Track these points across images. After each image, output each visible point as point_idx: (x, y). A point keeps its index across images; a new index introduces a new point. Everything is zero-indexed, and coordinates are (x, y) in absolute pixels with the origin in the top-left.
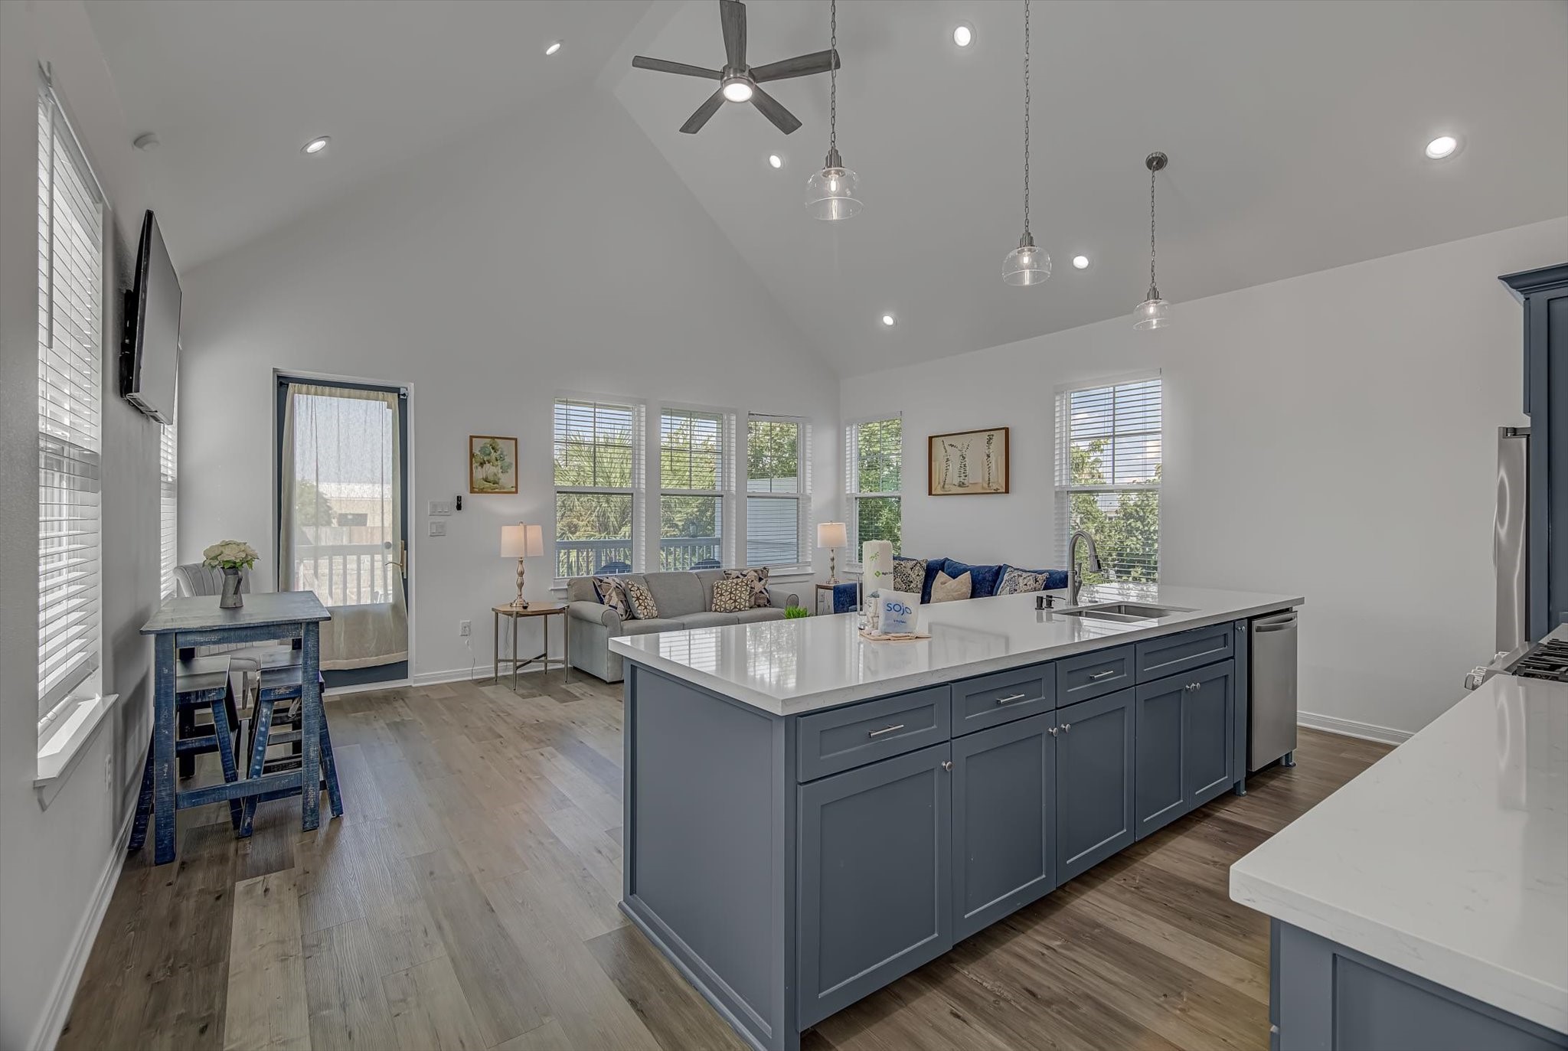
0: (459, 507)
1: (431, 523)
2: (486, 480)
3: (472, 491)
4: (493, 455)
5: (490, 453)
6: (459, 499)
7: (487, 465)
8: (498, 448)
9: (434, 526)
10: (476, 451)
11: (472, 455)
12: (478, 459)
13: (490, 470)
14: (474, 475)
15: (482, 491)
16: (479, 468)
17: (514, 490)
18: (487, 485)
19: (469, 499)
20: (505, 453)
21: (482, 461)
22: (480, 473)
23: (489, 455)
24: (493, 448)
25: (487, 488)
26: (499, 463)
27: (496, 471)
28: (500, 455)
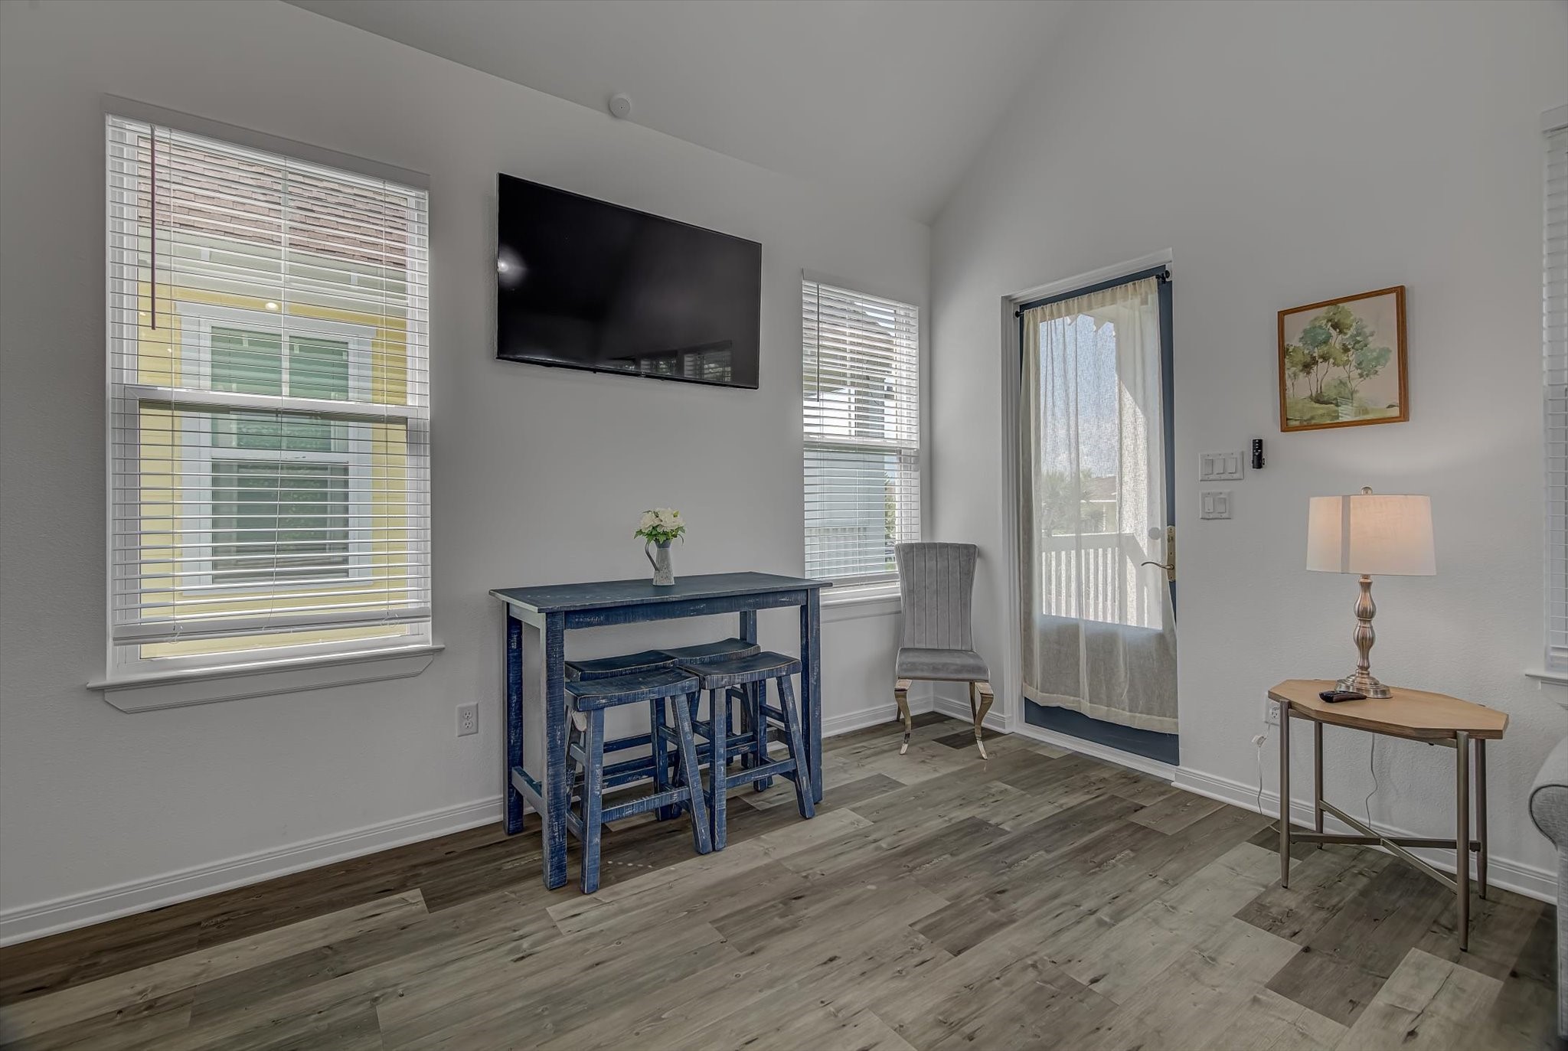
0: (1259, 462)
1: (1204, 496)
2: (1319, 399)
3: (1286, 427)
4: (1337, 340)
5: (1330, 336)
6: (1258, 445)
7: (1322, 367)
8: (1348, 322)
9: (1209, 501)
10: (1293, 341)
11: (1283, 352)
12: (1299, 358)
13: (1326, 375)
14: (1289, 392)
15: (1308, 426)
16: (1302, 375)
17: (1395, 412)
18: (1321, 409)
19: (1278, 443)
20: (1367, 331)
21: (1309, 359)
22: (1302, 387)
23: (1326, 342)
24: (1335, 326)
25: (1322, 415)
26: (1352, 356)
27: (1344, 375)
28: (1353, 337)
